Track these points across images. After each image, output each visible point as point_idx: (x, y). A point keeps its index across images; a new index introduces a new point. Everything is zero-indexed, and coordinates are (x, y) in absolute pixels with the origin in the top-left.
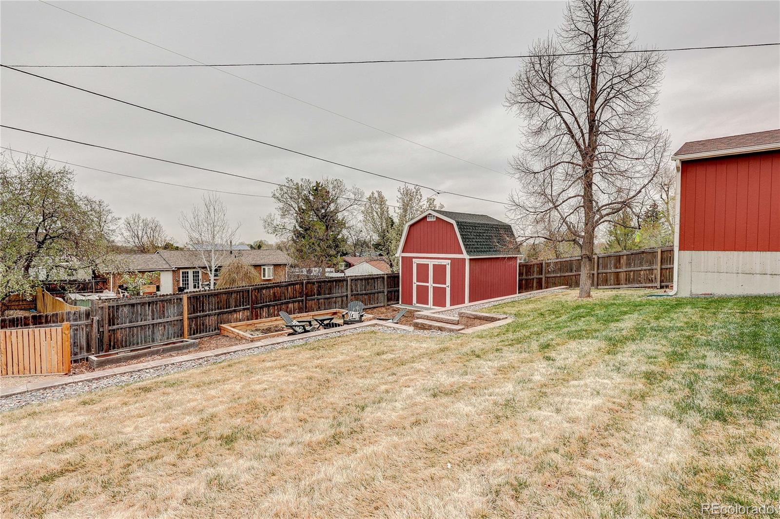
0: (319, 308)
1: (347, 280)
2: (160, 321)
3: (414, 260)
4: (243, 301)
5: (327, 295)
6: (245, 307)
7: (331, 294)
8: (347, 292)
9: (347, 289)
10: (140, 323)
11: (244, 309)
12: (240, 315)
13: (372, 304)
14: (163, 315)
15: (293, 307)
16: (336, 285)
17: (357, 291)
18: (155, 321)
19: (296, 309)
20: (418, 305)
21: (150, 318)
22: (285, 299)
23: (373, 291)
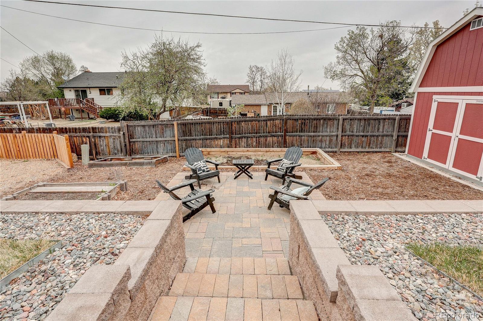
0: (301, 145)
1: (339, 119)
2: (160, 139)
3: (435, 97)
4: (224, 131)
5: (311, 132)
6: (225, 136)
7: (316, 132)
8: (338, 132)
9: (338, 129)
10: (148, 139)
11: (224, 138)
12: (221, 142)
13: (371, 148)
14: (162, 135)
15: (272, 140)
16: (323, 124)
17: (352, 132)
18: (157, 139)
19: (275, 143)
20: (429, 160)
21: (154, 136)
22: (264, 133)
23: (377, 134)
